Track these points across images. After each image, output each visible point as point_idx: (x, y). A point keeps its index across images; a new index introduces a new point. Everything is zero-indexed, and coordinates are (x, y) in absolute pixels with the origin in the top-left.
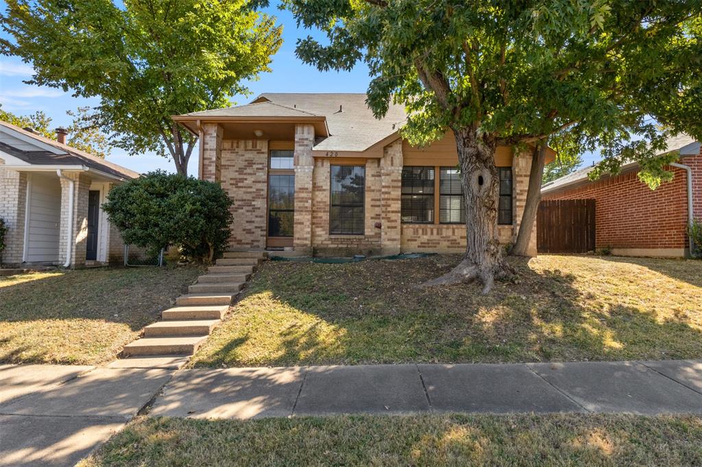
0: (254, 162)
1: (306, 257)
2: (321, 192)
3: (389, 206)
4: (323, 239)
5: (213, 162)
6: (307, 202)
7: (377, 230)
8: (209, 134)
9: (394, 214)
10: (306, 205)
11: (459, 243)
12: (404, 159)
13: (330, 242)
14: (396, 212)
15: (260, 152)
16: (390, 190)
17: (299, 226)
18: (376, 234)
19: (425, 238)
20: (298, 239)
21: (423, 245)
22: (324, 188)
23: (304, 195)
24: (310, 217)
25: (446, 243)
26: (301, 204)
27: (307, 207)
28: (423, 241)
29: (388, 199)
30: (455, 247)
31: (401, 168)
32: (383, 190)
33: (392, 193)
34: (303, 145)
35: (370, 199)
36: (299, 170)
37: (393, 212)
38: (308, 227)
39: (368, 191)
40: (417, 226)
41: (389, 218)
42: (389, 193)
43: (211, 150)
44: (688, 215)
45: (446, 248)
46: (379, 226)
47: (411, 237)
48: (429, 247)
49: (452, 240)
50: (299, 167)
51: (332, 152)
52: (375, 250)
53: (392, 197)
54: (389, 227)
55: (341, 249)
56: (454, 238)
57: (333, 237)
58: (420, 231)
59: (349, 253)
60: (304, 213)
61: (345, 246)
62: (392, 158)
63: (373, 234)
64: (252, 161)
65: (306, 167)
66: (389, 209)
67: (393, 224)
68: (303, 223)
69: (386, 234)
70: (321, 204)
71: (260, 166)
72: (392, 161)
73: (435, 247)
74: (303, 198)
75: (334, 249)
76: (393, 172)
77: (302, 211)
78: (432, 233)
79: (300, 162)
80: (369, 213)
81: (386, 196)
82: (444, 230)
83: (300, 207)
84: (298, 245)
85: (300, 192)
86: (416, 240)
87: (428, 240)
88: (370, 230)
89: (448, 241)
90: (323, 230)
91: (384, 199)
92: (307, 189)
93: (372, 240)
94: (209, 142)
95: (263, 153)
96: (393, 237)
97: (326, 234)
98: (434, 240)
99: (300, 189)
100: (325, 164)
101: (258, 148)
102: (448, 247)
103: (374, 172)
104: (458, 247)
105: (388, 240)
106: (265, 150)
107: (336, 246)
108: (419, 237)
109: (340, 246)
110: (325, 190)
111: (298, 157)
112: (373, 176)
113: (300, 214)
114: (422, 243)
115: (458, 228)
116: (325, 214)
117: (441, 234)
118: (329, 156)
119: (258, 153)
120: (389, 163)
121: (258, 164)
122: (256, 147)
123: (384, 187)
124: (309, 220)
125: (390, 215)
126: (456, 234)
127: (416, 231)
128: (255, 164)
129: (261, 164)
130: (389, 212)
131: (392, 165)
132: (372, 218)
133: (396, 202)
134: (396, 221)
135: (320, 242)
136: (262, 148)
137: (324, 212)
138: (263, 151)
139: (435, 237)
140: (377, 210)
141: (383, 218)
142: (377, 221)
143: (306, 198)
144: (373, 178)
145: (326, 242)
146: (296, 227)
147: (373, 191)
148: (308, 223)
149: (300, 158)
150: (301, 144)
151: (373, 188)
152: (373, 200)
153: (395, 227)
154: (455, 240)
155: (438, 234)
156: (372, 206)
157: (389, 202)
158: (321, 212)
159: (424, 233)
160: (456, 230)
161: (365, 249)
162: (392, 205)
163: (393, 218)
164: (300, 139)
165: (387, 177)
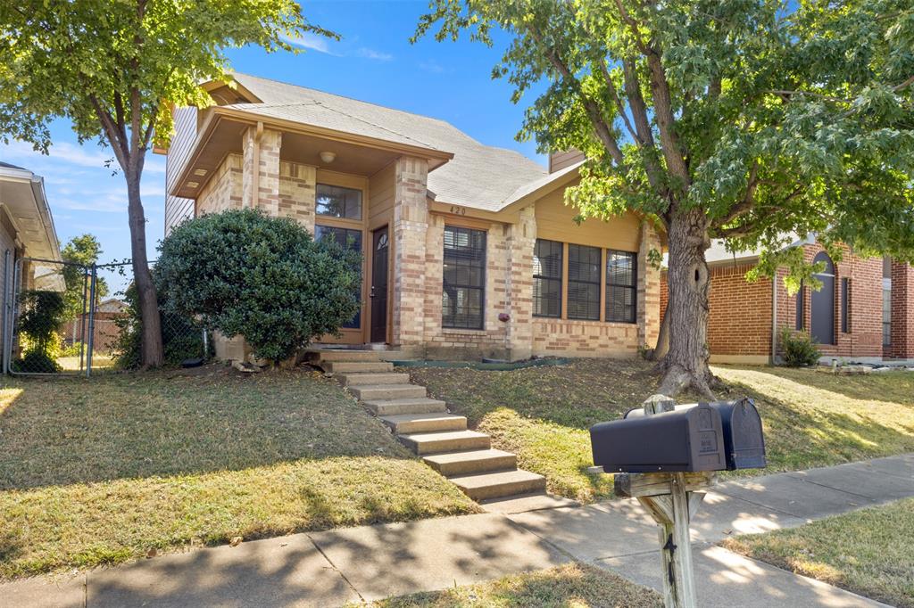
0: (293, 200)
1: (416, 360)
2: (432, 264)
3: (520, 291)
4: (435, 333)
5: (273, 197)
6: (418, 277)
7: (501, 324)
8: (267, 148)
9: (525, 303)
10: (418, 281)
11: (588, 345)
12: (538, 229)
13: (443, 339)
14: (527, 300)
15: (302, 184)
16: (521, 269)
17: (407, 313)
18: (500, 329)
19: (554, 337)
20: (406, 333)
21: (552, 346)
22: (436, 258)
23: (412, 266)
24: (422, 300)
25: (577, 345)
26: (410, 280)
27: (418, 286)
28: (552, 341)
29: (519, 282)
30: (585, 349)
31: (534, 241)
32: (514, 269)
33: (524, 274)
34: (414, 190)
35: (493, 280)
36: (408, 228)
37: (524, 300)
38: (420, 315)
39: (491, 268)
40: (546, 320)
41: (519, 308)
42: (519, 274)
43: (270, 175)
44: (772, 322)
45: (575, 351)
46: (504, 319)
47: (540, 335)
48: (558, 348)
49: (582, 341)
50: (408, 223)
51: (458, 207)
52: (498, 351)
53: (524, 279)
54: (519, 321)
55: (457, 349)
56: (583, 337)
57: (448, 331)
58: (549, 328)
59: (467, 354)
60: (414, 294)
61: (463, 345)
62: (525, 225)
63: (496, 329)
64: (289, 197)
65: (418, 224)
66: (520, 296)
67: (524, 317)
68: (412, 310)
69: (516, 329)
70: (432, 282)
71: (304, 208)
72: (525, 230)
73: (564, 349)
74: (413, 271)
75: (449, 349)
76: (525, 246)
77: (411, 290)
78: (561, 331)
79: (411, 214)
80: (492, 298)
81: (517, 278)
82: (574, 327)
83: (408, 285)
84: (405, 342)
85: (409, 261)
86: (544, 340)
87: (557, 340)
88: (492, 323)
89: (578, 341)
90: (435, 321)
91: (514, 282)
92: (418, 257)
93: (496, 337)
94: (267, 162)
95: (308, 187)
96: (524, 335)
97: (438, 326)
98: (564, 339)
99: (409, 256)
100: (438, 222)
101: (300, 177)
102: (578, 349)
103: (498, 242)
104: (588, 350)
105: (519, 338)
106: (312, 182)
107: (451, 344)
108: (548, 336)
109: (456, 345)
110: (436, 261)
111: (408, 207)
112: (497, 247)
113: (409, 296)
114: (550, 343)
115: (587, 326)
116: (438, 296)
117: (571, 332)
118: (454, 212)
119: (299, 186)
120: (522, 232)
121: (299, 204)
122: (297, 176)
123: (514, 264)
124: (421, 305)
125: (521, 304)
126: (586, 332)
127: (544, 328)
128: (294, 203)
129: (304, 204)
130: (519, 299)
131: (525, 235)
132: (495, 307)
133: (528, 286)
134: (526, 312)
135: (430, 339)
136: (307, 177)
137: (436, 293)
138: (308, 183)
139: (565, 336)
140: (502, 296)
141: (513, 308)
142: (502, 311)
143: (417, 272)
144: (497, 251)
145: (437, 339)
146: (404, 314)
147: (497, 268)
148: (420, 310)
149: (411, 210)
150: (410, 187)
151: (496, 264)
152: (496, 281)
153: (526, 321)
154: (585, 341)
155: (567, 332)
156: (496, 290)
157: (521, 286)
158: (431, 293)
159: (554, 330)
160: (586, 328)
161: (486, 350)
162: (523, 291)
163: (524, 309)
164: (409, 180)
165: (518, 251)
